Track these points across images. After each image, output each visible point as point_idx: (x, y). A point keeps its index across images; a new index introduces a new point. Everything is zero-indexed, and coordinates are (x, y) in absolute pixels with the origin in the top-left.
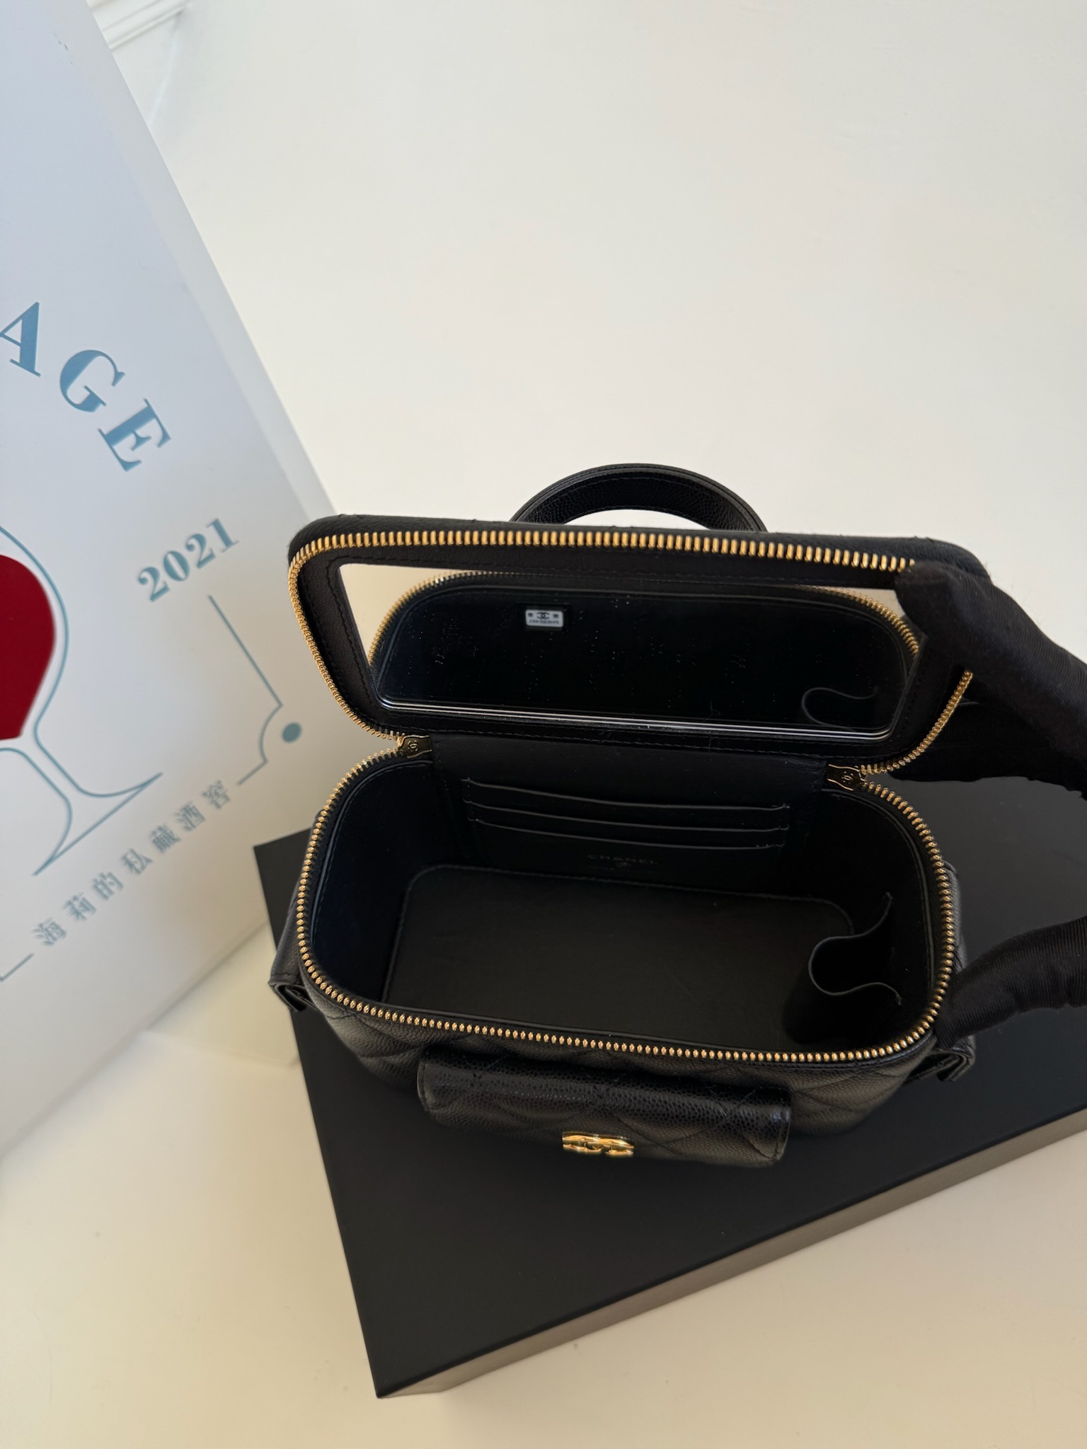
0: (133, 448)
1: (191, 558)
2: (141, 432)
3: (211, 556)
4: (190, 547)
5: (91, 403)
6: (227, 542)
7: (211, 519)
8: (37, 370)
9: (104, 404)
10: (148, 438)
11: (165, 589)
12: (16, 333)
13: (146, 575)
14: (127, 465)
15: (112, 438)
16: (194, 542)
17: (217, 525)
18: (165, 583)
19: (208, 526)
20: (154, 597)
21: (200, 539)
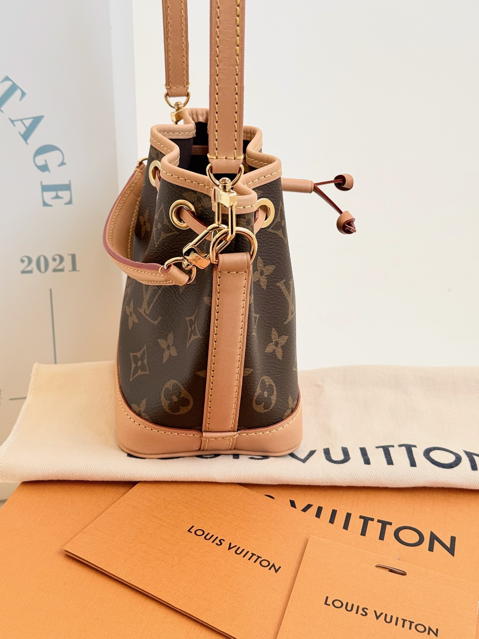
0: (53, 198)
1: (52, 265)
2: (60, 193)
3: (62, 270)
4: (54, 260)
5: (44, 168)
6: (74, 268)
7: (73, 253)
8: (28, 141)
9: (50, 172)
10: (61, 198)
11: (30, 272)
12: (28, 123)
13: (26, 259)
14: (45, 204)
15: (45, 188)
16: (58, 258)
17: (73, 257)
18: (33, 268)
19: (69, 255)
20: (23, 272)
21: (62, 259)
